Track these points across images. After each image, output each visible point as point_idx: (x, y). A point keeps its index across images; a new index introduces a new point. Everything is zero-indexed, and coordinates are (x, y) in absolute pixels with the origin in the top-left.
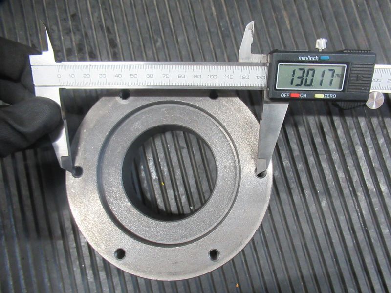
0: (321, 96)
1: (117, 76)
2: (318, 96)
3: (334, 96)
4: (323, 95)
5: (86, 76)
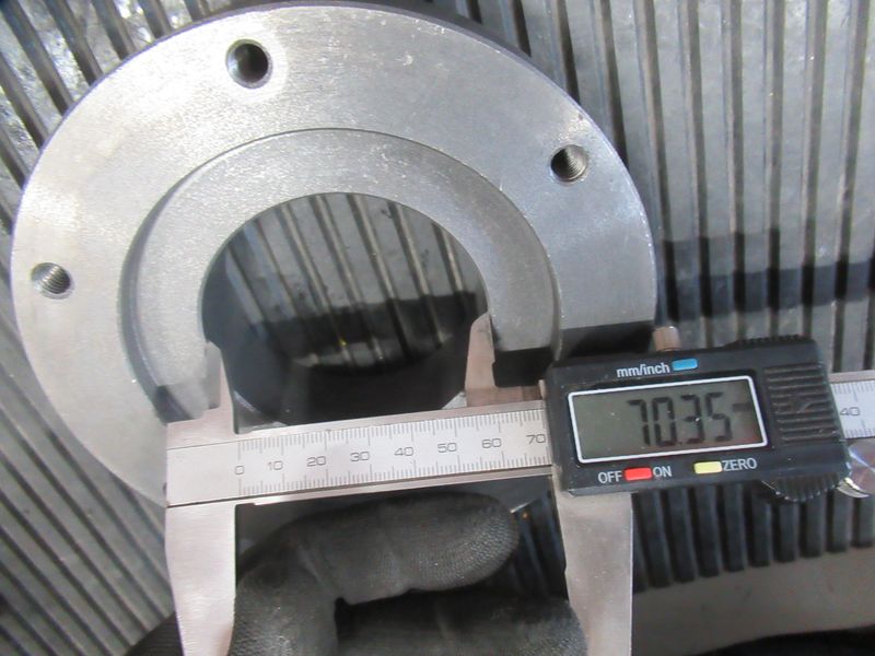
0: (712, 468)
2: (703, 468)
3: (752, 463)
4: (719, 464)
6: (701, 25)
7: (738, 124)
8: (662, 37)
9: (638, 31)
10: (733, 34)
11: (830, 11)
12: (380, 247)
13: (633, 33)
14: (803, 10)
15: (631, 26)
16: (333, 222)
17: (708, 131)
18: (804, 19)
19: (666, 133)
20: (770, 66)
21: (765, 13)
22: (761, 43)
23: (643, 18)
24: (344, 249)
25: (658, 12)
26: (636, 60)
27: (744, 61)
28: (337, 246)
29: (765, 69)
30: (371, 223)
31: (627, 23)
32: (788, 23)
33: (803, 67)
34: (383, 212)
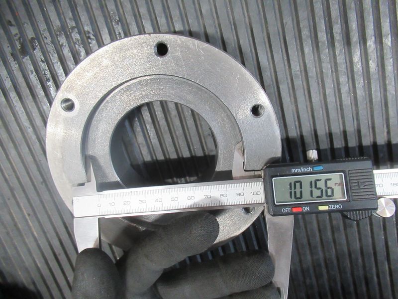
0: (325, 208)
1: (157, 201)
2: (321, 208)
3: (340, 206)
4: (327, 206)
5: (125, 203)
6: (324, 70)
7: (341, 105)
8: (310, 74)
9: (301, 72)
10: (336, 73)
11: (370, 65)
12: (207, 149)
13: (299, 73)
14: (360, 65)
15: (298, 71)
16: (191, 138)
17: (330, 107)
18: (361, 68)
19: (314, 108)
20: (351, 85)
21: (347, 66)
22: (346, 76)
23: (302, 68)
24: (194, 149)
25: (308, 66)
26: (301, 82)
27: (341, 82)
28: (192, 148)
29: (349, 85)
30: (205, 139)
31: (298, 69)
32: (355, 70)
33: (363, 84)
34: (209, 135)
